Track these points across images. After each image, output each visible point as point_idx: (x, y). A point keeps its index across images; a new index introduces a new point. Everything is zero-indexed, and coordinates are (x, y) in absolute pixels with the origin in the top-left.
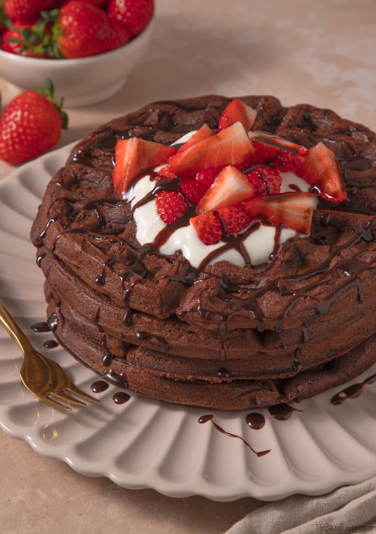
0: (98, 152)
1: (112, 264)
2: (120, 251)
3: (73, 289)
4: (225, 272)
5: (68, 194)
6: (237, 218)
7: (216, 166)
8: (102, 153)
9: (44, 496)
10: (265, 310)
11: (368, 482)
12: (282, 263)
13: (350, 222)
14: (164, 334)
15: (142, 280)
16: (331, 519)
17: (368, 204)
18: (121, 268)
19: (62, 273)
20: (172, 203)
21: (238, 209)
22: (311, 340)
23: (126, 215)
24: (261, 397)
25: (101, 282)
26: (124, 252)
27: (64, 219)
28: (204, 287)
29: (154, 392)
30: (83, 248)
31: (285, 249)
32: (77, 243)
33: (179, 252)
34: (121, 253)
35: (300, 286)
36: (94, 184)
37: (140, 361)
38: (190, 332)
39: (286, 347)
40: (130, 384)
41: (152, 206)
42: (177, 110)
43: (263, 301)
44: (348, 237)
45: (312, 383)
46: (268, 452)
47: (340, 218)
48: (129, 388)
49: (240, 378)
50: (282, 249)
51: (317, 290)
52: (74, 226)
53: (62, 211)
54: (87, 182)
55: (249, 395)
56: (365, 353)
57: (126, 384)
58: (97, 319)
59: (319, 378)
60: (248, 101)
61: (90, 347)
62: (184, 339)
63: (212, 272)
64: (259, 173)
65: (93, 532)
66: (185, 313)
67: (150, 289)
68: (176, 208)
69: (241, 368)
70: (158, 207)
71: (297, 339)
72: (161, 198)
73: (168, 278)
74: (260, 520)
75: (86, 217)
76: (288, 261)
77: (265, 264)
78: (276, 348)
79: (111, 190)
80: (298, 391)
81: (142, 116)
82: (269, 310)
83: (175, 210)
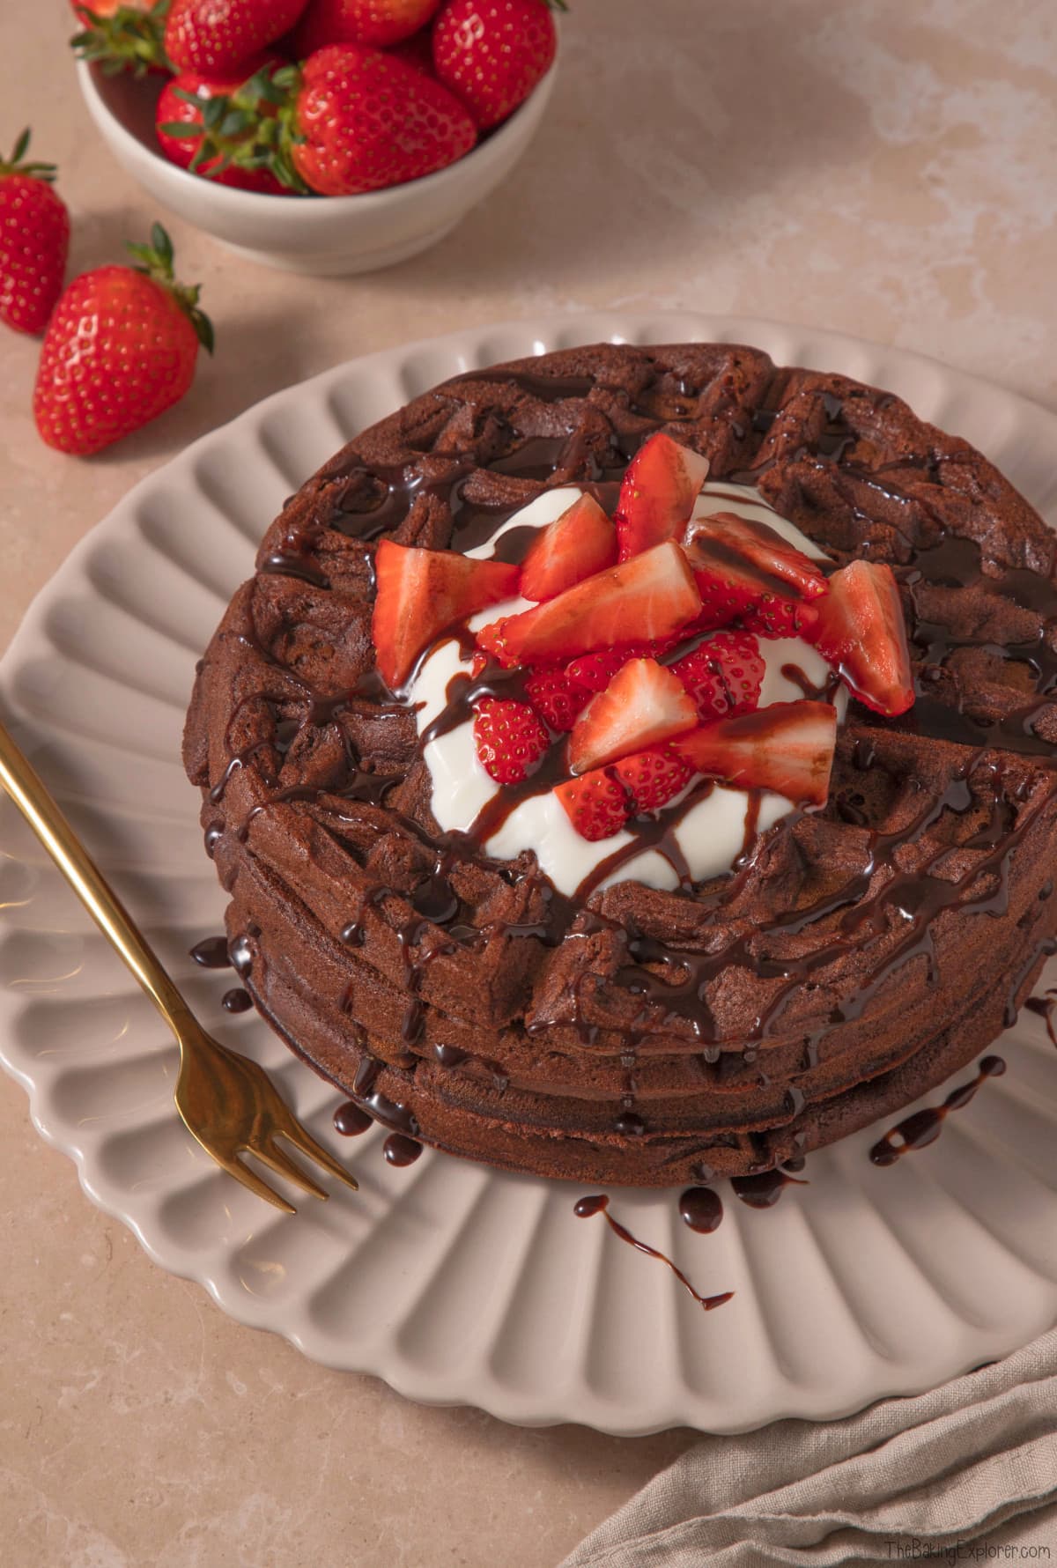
0: (334, 540)
1: (379, 901)
2: (395, 858)
3: (292, 934)
4: (632, 913)
5: (270, 682)
6: (662, 777)
7: (611, 641)
8: (344, 543)
9: (241, 1389)
10: (720, 1018)
11: (938, 1392)
12: (761, 881)
13: (918, 765)
14: (498, 1057)
15: (446, 946)
16: (856, 1475)
17: (964, 706)
18: (398, 911)
19: (265, 891)
20: (513, 732)
21: (663, 755)
22: (825, 1061)
23: (407, 741)
24: (714, 1163)
25: (357, 940)
26: (406, 859)
27: (265, 756)
28: (587, 955)
29: (477, 1148)
30: (314, 852)
31: (769, 847)
32: (299, 840)
33: (530, 856)
34: (399, 860)
35: (799, 950)
36: (327, 633)
37: (444, 1091)
38: (554, 1054)
39: (767, 1081)
40: (422, 1127)
41: (466, 734)
42: (519, 398)
43: (716, 991)
44: (915, 807)
45: (829, 1122)
46: (727, 1296)
47: (898, 752)
48: (421, 1135)
49: (667, 1135)
50: (763, 848)
51: (837, 966)
52: (288, 778)
53: (258, 736)
54: (311, 628)
55: (688, 1160)
56: (948, 1047)
57: (414, 1127)
58: (347, 1006)
59: (845, 1110)
60: (691, 363)
61: (330, 1033)
62: (542, 1069)
63: (603, 913)
64: (710, 660)
65: (351, 1478)
66: (543, 1027)
67: (465, 972)
68: (520, 746)
69: (668, 1111)
70: (481, 742)
71: (792, 1062)
72: (488, 715)
73: (506, 934)
74: (708, 1471)
75: (315, 744)
76: (773, 879)
77: (724, 878)
78: (745, 1084)
79: (369, 661)
80: (797, 1144)
81: (435, 419)
82: (730, 1017)
83: (518, 752)
